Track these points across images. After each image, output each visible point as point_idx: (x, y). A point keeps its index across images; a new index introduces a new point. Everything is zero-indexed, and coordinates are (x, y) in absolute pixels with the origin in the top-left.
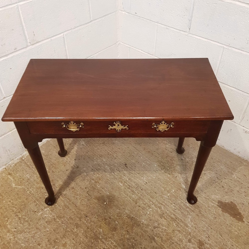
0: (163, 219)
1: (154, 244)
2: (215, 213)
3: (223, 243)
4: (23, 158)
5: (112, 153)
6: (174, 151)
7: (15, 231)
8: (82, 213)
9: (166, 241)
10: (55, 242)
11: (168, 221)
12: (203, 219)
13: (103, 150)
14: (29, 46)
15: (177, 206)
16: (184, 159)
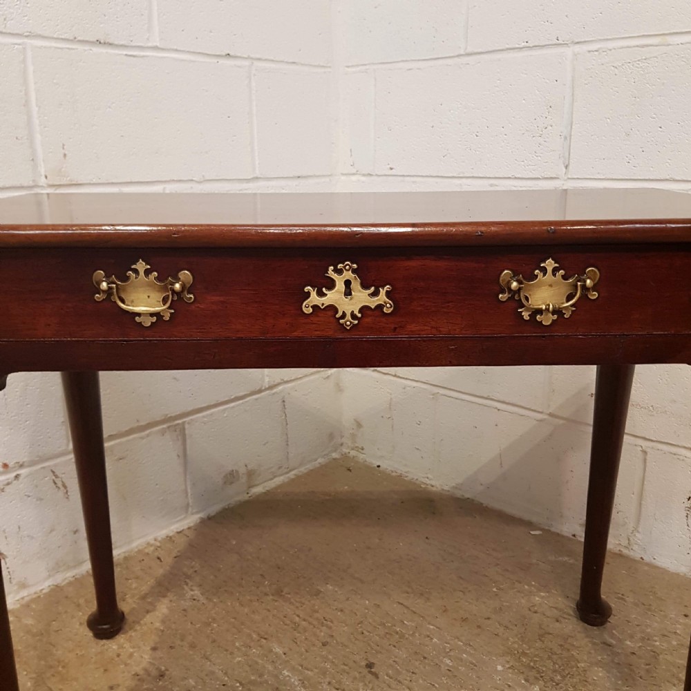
5: (310, 623)
6: (565, 616)
13: (274, 615)
14: (42, 186)
16: (614, 642)
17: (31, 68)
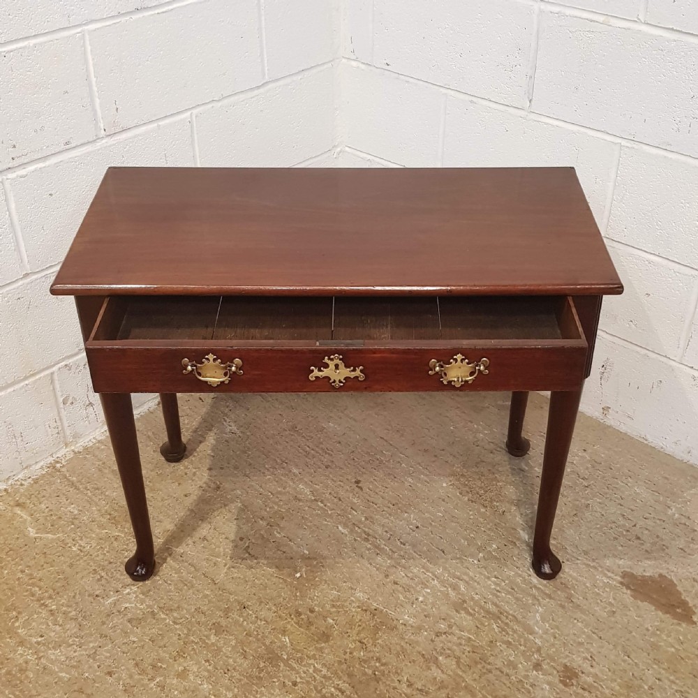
0: (463, 614)
1: (435, 672)
2: (613, 602)
3: (631, 674)
4: (58, 465)
5: (317, 452)
6: (498, 449)
7: (38, 643)
8: (232, 598)
9: (470, 667)
10: (154, 667)
11: (477, 619)
12: (579, 615)
13: (291, 446)
14: (103, 137)
15: (503, 584)
16: (527, 468)
17: (89, 48)
